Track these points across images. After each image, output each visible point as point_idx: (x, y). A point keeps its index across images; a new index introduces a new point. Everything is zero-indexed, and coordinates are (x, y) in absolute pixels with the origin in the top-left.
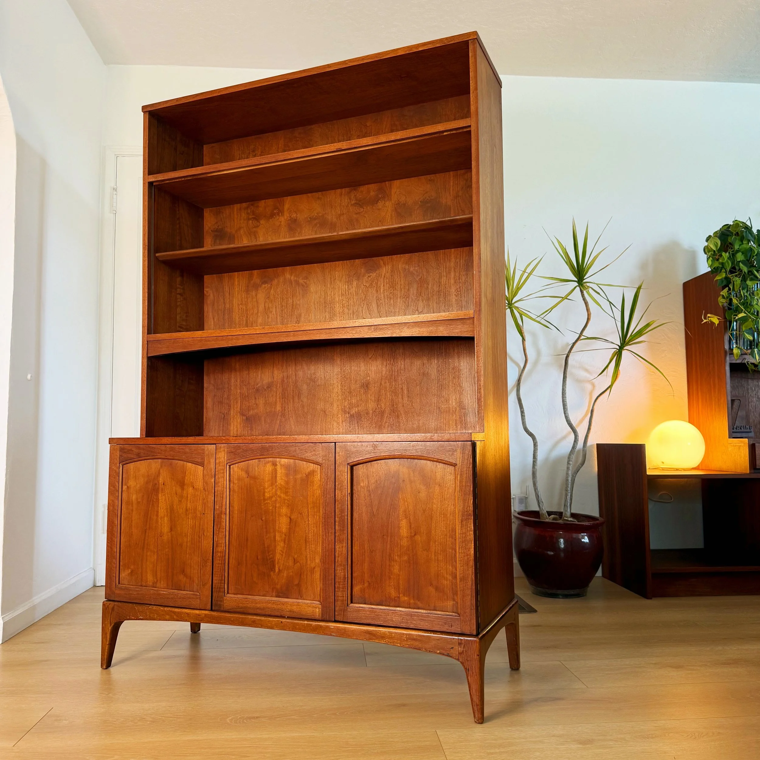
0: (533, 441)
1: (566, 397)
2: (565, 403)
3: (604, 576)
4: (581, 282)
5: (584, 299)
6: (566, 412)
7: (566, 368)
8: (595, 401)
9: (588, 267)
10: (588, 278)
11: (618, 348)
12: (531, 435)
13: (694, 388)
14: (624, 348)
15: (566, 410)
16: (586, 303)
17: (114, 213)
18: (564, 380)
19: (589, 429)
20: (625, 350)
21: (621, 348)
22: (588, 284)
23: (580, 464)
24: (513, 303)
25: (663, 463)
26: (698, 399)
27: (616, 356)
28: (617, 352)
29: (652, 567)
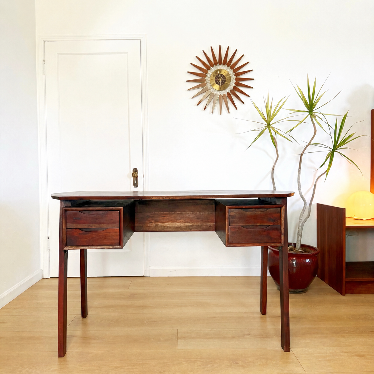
1: (300, 180)
2: (300, 183)
4: (311, 112)
8: (317, 180)
10: (315, 110)
16: (314, 125)
17: (44, 75)
20: (336, 152)
22: (315, 114)
23: (307, 217)
24: (270, 124)
25: (355, 215)
28: (331, 153)
29: (346, 278)
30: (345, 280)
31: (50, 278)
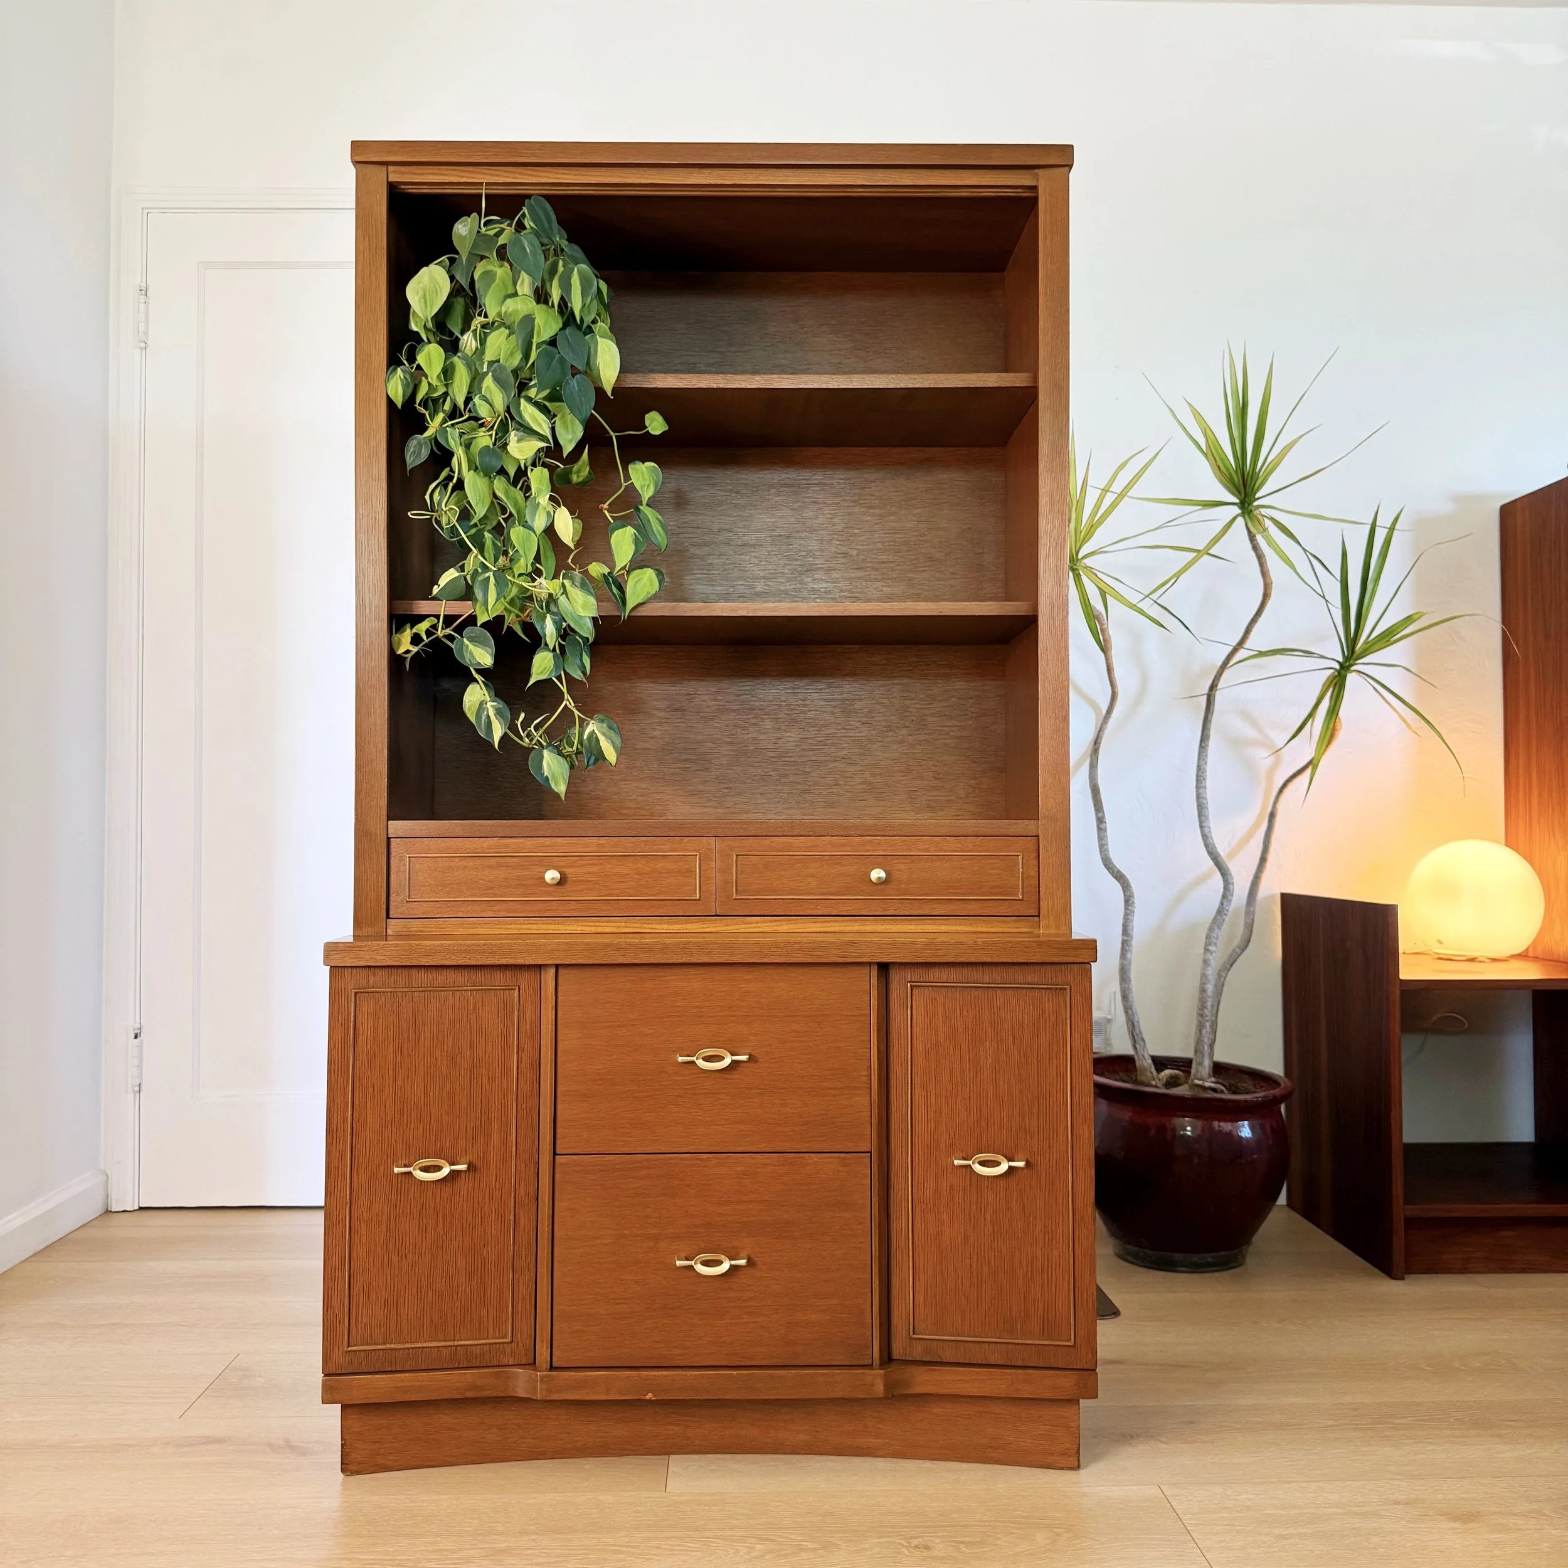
0: (1124, 892)
1: (1205, 788)
2: (1204, 801)
3: (1290, 1204)
4: (1249, 505)
5: (1256, 548)
6: (1204, 824)
7: (1210, 715)
8: (1281, 791)
9: (1269, 469)
10: (1266, 497)
11: (1337, 666)
12: (1119, 877)
13: (1521, 761)
14: (1353, 668)
15: (1203, 818)
16: (1260, 557)
17: (141, 349)
18: (1203, 745)
19: (1263, 860)
20: (1354, 674)
21: (1345, 668)
22: (1263, 511)
23: (1239, 947)
24: (1080, 556)
25: (1441, 942)
26: (1530, 787)
27: (1331, 689)
28: (1336, 677)
29: (1406, 1203)
30: (1401, 1210)
31: (141, 1208)
